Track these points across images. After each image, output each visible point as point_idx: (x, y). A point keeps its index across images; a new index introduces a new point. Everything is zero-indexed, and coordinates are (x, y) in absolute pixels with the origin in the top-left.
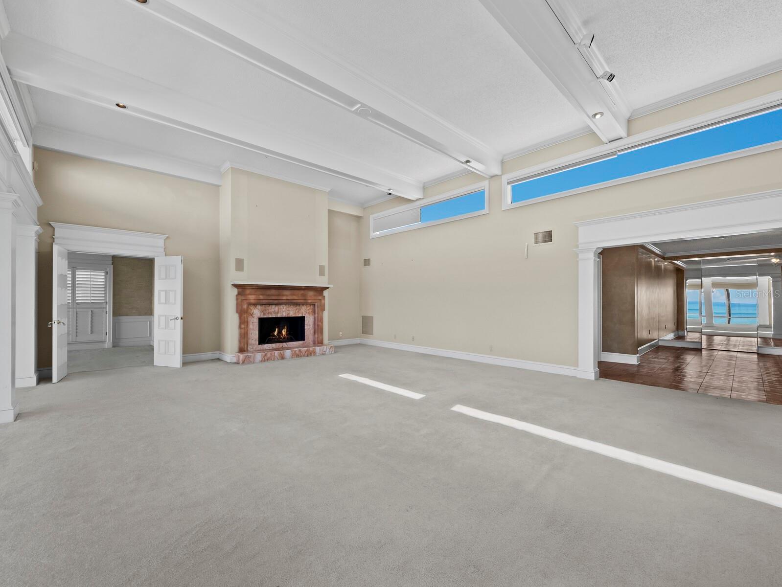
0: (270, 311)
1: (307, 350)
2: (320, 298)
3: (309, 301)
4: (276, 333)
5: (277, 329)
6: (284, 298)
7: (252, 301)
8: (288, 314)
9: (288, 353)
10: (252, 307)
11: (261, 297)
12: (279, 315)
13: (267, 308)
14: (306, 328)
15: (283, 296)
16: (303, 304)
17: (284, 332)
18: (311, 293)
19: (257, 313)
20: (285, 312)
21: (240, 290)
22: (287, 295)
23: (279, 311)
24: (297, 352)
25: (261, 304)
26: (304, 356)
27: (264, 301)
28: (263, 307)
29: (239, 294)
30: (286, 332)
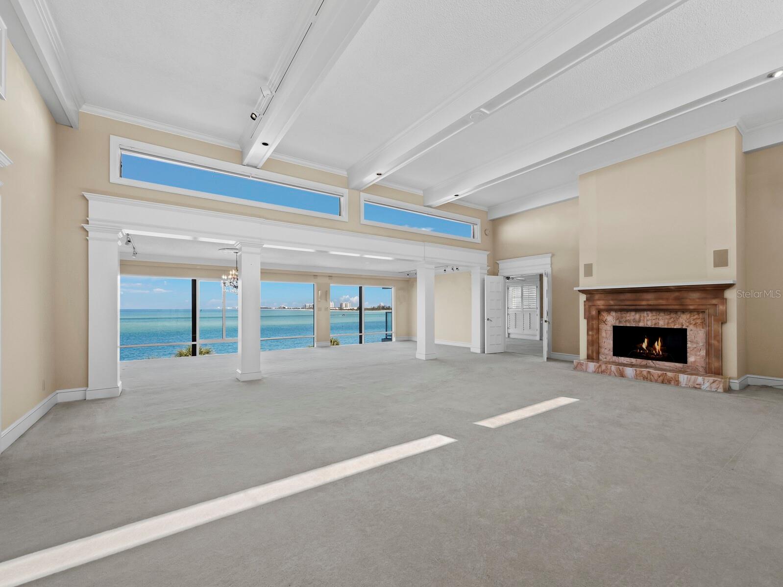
0: (628, 318)
1: (662, 375)
2: (714, 301)
3: (691, 307)
4: (644, 345)
5: (646, 340)
6: (644, 303)
7: (602, 307)
8: (655, 324)
10: (604, 314)
11: (612, 303)
12: (641, 325)
13: (624, 315)
14: (689, 345)
15: (643, 300)
16: (684, 311)
17: (658, 346)
18: (695, 295)
19: (611, 320)
20: (648, 320)
21: (589, 296)
22: (650, 299)
23: (642, 318)
24: (645, 373)
25: (616, 311)
26: (656, 381)
27: (616, 307)
28: (619, 314)
29: (588, 300)
30: (661, 346)
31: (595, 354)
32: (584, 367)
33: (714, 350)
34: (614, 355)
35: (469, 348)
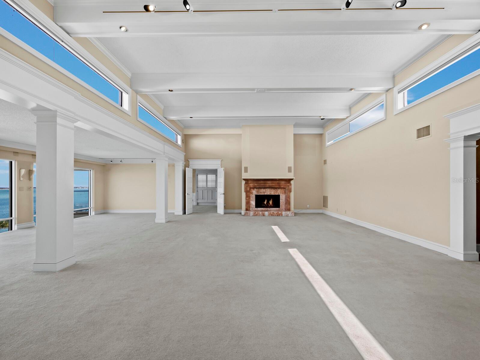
0: (261, 191)
1: (277, 213)
2: (288, 185)
3: (282, 187)
4: (265, 203)
5: (266, 200)
6: (268, 185)
7: (252, 187)
8: (270, 194)
9: (266, 213)
10: (252, 190)
11: (256, 185)
12: (266, 194)
13: (260, 190)
14: (280, 201)
15: (267, 184)
16: (279, 188)
17: (271, 202)
18: (283, 182)
19: (255, 192)
20: (268, 192)
21: (246, 181)
22: (269, 184)
23: (266, 191)
24: (272, 213)
25: (257, 188)
26: (275, 216)
27: (257, 187)
28: (257, 190)
29: (246, 183)
31: (249, 208)
32: (248, 214)
33: (288, 202)
34: (256, 207)
35: (174, 213)
